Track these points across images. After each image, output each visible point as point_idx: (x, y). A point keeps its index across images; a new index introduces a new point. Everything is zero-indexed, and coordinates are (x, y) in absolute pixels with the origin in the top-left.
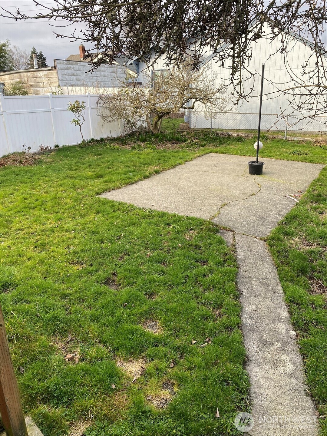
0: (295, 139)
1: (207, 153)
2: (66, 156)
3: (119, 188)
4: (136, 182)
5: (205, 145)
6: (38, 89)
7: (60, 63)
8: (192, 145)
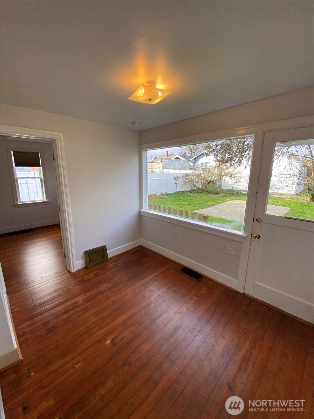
0: (276, 196)
1: (232, 199)
2: (172, 197)
3: (199, 209)
4: (205, 208)
5: (230, 196)
6: (153, 170)
7: (164, 159)
8: (224, 196)
